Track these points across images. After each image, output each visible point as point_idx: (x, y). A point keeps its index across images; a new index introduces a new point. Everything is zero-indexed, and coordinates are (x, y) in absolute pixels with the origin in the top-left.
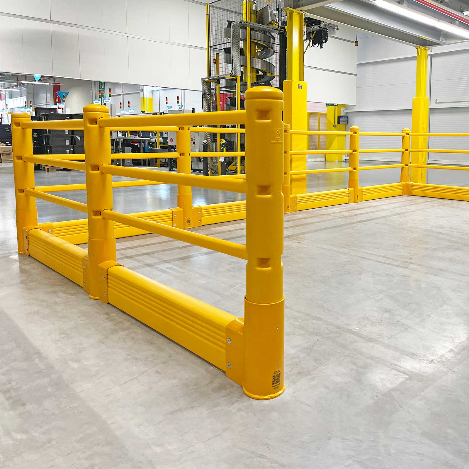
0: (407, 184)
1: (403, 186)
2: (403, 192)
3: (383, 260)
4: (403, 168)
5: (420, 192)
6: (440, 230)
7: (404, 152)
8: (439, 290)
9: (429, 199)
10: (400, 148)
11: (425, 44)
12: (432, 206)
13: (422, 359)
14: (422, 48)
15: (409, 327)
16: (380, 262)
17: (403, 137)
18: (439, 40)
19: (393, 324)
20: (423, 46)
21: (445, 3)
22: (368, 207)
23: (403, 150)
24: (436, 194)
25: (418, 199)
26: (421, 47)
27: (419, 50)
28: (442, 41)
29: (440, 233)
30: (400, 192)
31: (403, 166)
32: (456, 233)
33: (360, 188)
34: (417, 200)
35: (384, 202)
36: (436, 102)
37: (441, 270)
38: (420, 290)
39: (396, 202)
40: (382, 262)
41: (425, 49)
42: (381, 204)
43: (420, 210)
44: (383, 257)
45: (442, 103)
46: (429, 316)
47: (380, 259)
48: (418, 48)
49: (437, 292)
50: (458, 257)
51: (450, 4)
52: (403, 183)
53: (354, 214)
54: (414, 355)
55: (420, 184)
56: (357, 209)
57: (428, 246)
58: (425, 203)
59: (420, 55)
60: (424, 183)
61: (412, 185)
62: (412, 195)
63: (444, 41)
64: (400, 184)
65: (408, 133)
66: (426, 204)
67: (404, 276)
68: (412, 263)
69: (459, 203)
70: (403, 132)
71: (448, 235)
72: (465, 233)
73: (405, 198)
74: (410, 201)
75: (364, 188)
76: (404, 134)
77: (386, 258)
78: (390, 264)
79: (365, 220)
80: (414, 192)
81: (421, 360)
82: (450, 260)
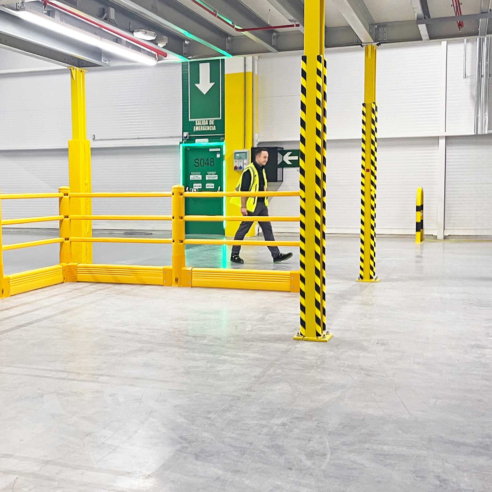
0: (69, 265)
1: (64, 269)
2: (64, 279)
3: (64, 375)
4: (62, 243)
5: (88, 277)
6: (125, 328)
7: (63, 220)
8: (140, 403)
9: (102, 286)
10: (57, 215)
11: (80, 64)
12: (107, 296)
13: (138, 475)
14: (78, 69)
15: (117, 447)
16: (61, 379)
17: (61, 198)
18: (100, 60)
19: (98, 447)
20: (79, 66)
21: (110, 20)
22: (21, 305)
23: (62, 217)
24: (108, 277)
25: (87, 287)
26: (75, 67)
27: (74, 72)
28: (104, 62)
29: (127, 332)
30: (60, 278)
31: (62, 241)
32: (145, 331)
33: (5, 276)
34: (86, 289)
35: (41, 294)
36: (93, 139)
37: (138, 378)
38: (120, 405)
39: (57, 293)
40: (64, 379)
41: (81, 71)
42: (38, 298)
43: (94, 303)
44: (63, 371)
45: (101, 140)
46: (136, 432)
47: (61, 375)
48: (72, 69)
49: (139, 405)
50: (154, 361)
51: (117, 23)
52: (64, 264)
53: (4, 317)
54: (129, 473)
55: (85, 265)
56: (7, 309)
57: (115, 351)
58: (98, 292)
59: (75, 79)
60: (90, 262)
61: (76, 266)
62: (77, 282)
63: (107, 63)
64: (59, 266)
65: (67, 193)
66: (98, 294)
67: (96, 392)
68: (102, 375)
69: (141, 288)
70: (59, 192)
71: (137, 334)
72: (157, 330)
73: (69, 287)
74: (77, 291)
75: (11, 276)
76: (61, 194)
77: (67, 372)
78: (74, 380)
79: (23, 324)
80: (80, 277)
81: (138, 477)
82: (146, 365)
